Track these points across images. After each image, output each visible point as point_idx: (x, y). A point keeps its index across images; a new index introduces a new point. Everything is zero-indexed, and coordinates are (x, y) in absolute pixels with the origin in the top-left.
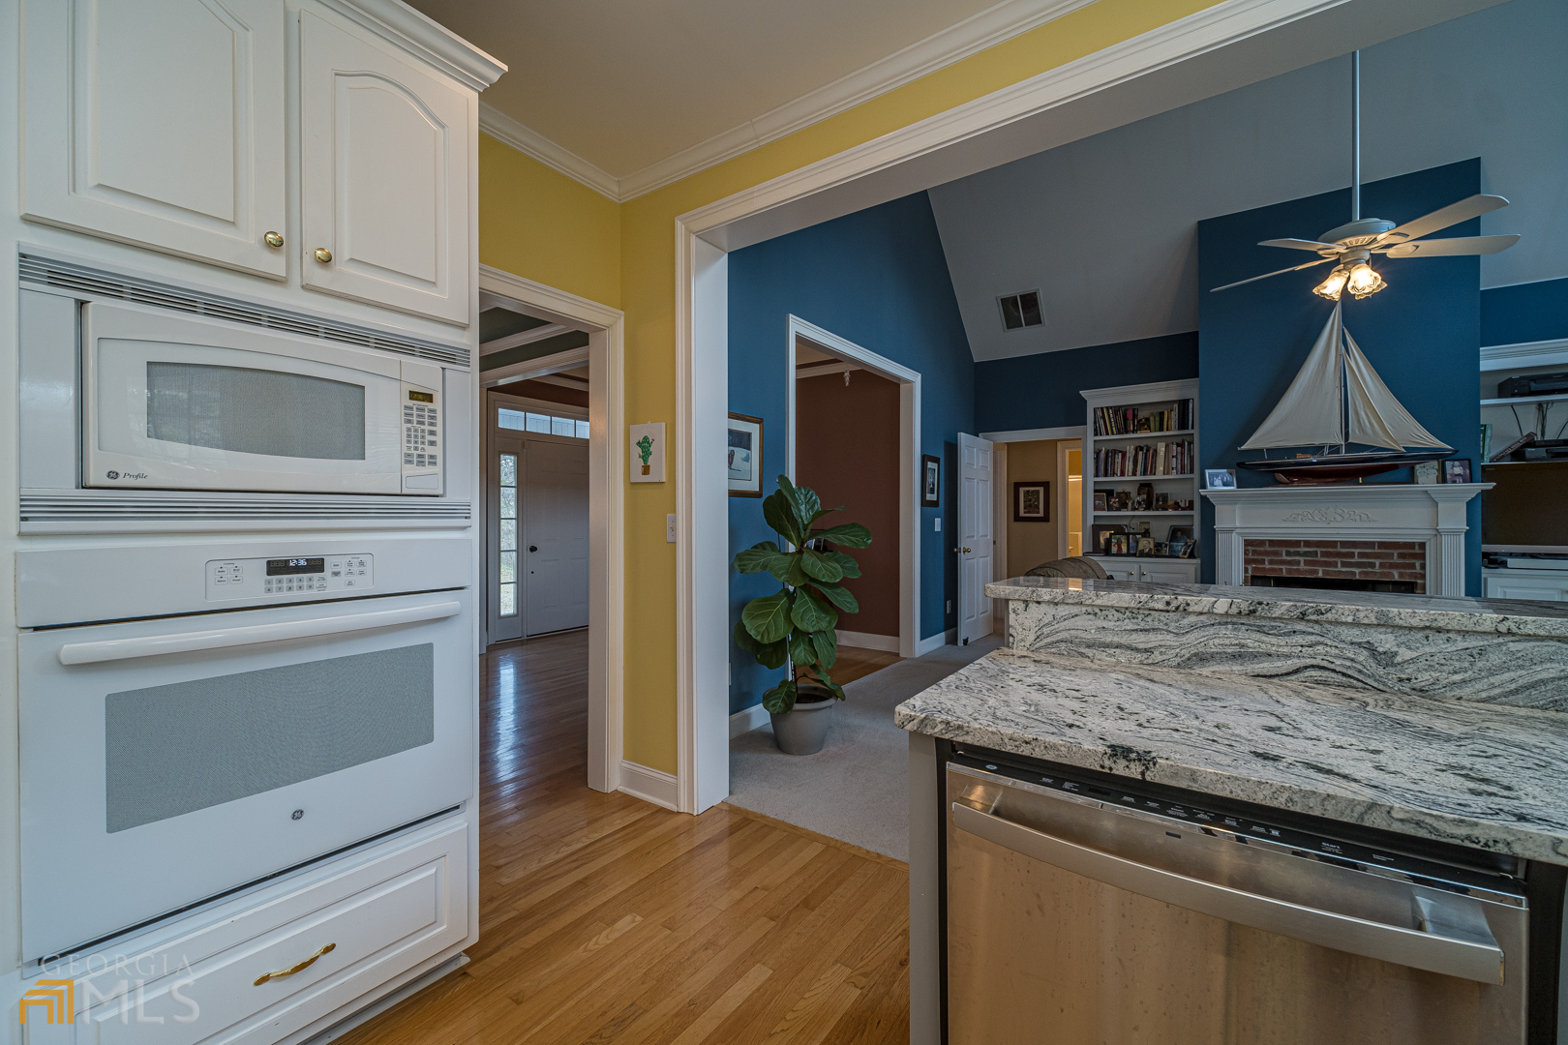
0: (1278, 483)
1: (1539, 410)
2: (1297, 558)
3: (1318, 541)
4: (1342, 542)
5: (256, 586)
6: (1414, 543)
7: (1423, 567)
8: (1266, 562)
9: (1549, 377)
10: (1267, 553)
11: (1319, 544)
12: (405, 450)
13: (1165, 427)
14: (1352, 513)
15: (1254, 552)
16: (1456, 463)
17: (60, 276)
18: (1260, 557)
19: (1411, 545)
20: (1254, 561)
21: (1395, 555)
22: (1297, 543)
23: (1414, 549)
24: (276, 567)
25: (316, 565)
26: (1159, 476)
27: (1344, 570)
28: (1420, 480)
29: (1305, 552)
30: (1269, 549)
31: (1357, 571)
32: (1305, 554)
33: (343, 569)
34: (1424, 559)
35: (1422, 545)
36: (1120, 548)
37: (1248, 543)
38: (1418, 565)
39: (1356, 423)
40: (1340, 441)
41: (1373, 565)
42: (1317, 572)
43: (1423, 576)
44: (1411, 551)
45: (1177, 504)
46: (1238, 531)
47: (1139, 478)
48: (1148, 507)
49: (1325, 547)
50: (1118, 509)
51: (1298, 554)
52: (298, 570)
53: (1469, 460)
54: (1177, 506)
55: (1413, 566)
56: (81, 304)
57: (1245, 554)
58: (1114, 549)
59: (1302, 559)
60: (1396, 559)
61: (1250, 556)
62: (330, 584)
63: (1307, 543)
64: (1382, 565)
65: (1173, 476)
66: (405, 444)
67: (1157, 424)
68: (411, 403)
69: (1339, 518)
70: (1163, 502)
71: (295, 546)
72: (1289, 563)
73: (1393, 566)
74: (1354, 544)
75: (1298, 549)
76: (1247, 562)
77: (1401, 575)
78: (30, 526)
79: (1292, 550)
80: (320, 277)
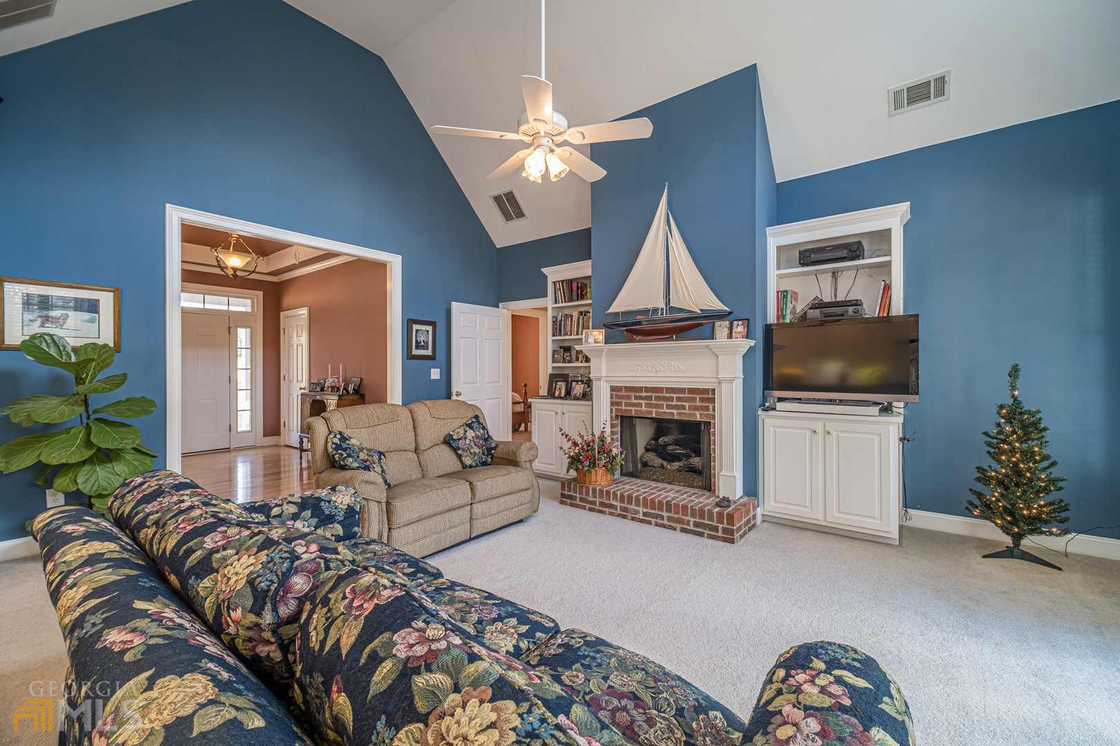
1: (833, 277)
2: (640, 401)
6: (708, 389)
7: (714, 409)
8: (623, 405)
9: (822, 250)
10: (623, 397)
15: (617, 397)
16: (740, 322)
18: (619, 401)
19: (705, 391)
20: (617, 404)
21: (698, 399)
22: (639, 389)
23: (708, 394)
27: (668, 411)
28: (717, 336)
29: (645, 396)
30: (625, 394)
31: (675, 412)
32: (645, 398)
34: (714, 403)
35: (713, 390)
36: (561, 393)
37: (613, 389)
38: (711, 407)
39: (674, 290)
40: (663, 305)
41: (684, 408)
42: (652, 413)
43: (714, 417)
44: (707, 396)
46: (608, 379)
49: (657, 392)
50: (569, 361)
51: (641, 398)
53: (748, 320)
55: (707, 408)
57: (611, 398)
58: (557, 393)
59: (643, 402)
60: (698, 403)
61: (614, 400)
63: (647, 390)
64: (690, 408)
69: (662, 369)
72: (637, 405)
73: (696, 408)
74: (674, 390)
75: (641, 394)
76: (612, 404)
77: (701, 415)
79: (637, 394)
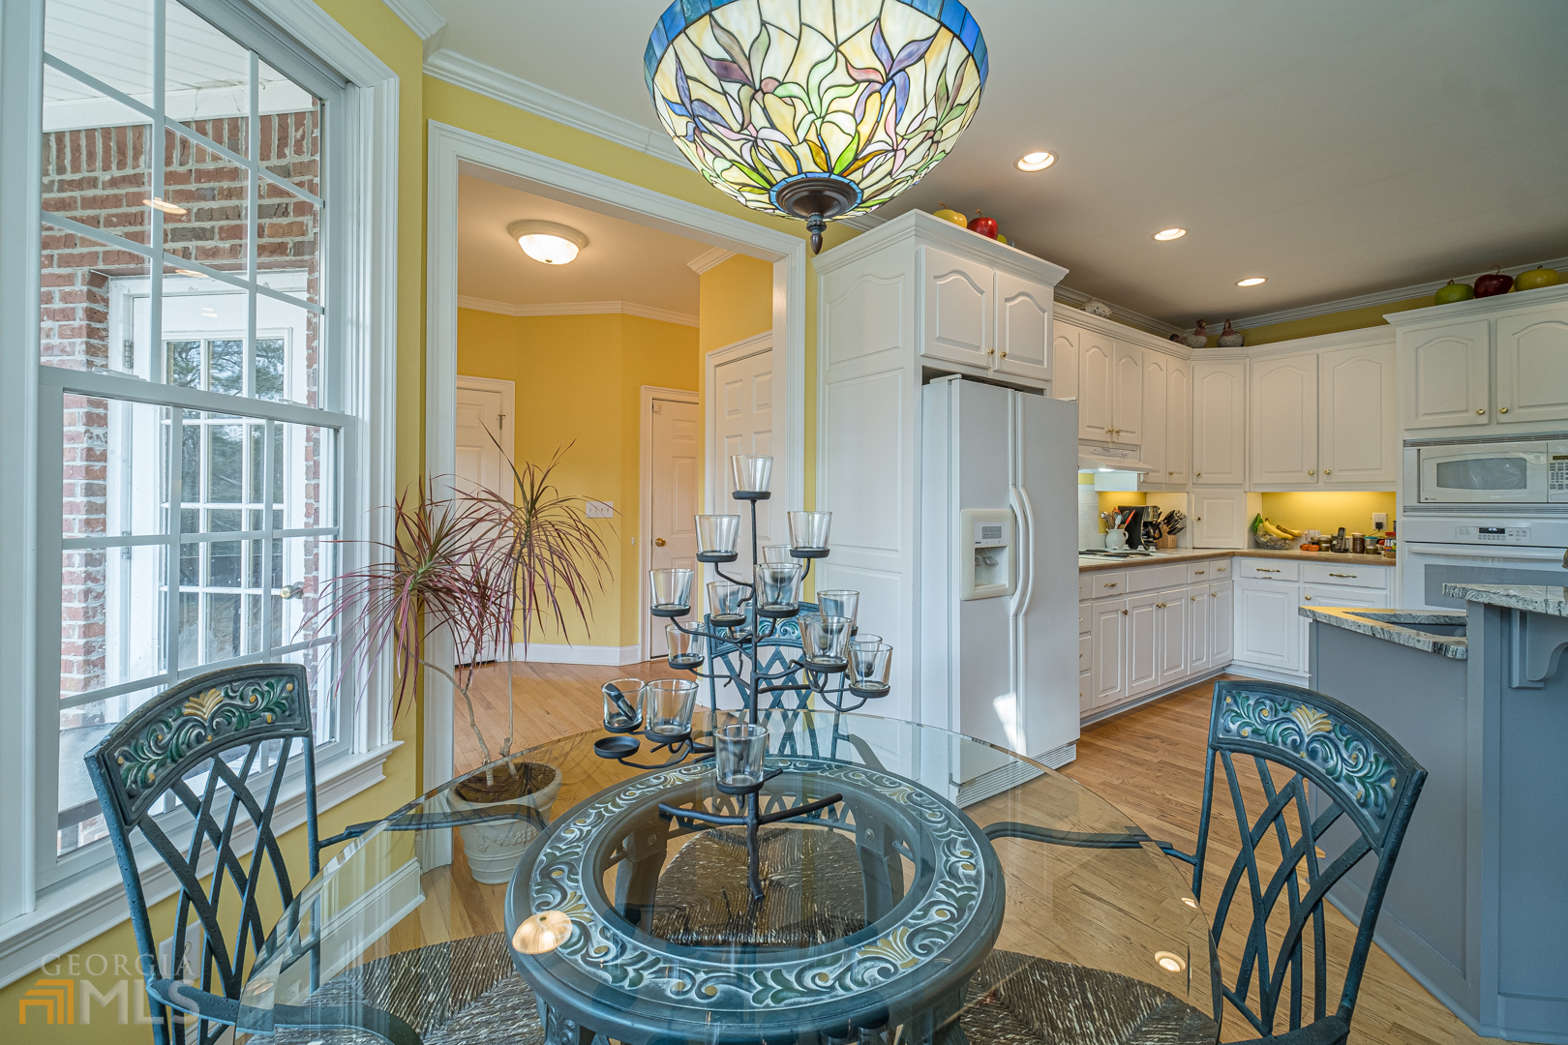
5: (1475, 536)
12: (1550, 483)
17: (1414, 444)
24: (1483, 530)
25: (1501, 531)
33: (1515, 533)
52: (1492, 532)
56: (1419, 450)
62: (1507, 539)
66: (1550, 480)
68: (1554, 461)
71: (1492, 524)
78: (1406, 514)
80: (1504, 418)
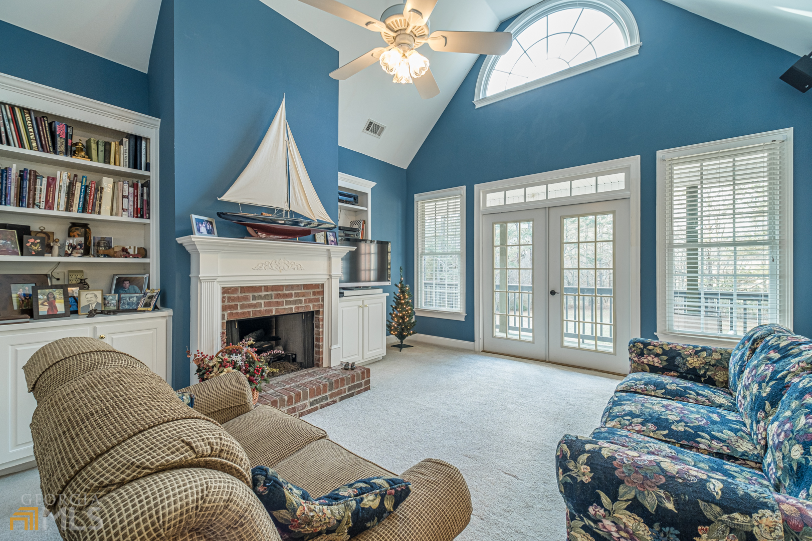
0: (249, 235)
2: (259, 301)
3: (273, 286)
4: (286, 286)
6: (319, 284)
7: (323, 300)
8: (239, 307)
10: (238, 299)
11: (274, 288)
13: (112, 160)
14: (293, 263)
15: (230, 299)
18: (233, 303)
19: (317, 286)
20: (230, 307)
21: (311, 293)
22: (260, 289)
23: (319, 288)
26: (105, 215)
28: (318, 241)
29: (265, 295)
30: (240, 295)
31: (293, 306)
32: (266, 297)
34: (323, 294)
35: (323, 285)
36: (52, 306)
37: (225, 291)
38: (320, 298)
40: (286, 208)
41: (300, 302)
42: (271, 311)
43: (323, 306)
44: (318, 290)
45: (124, 250)
46: (219, 279)
47: (75, 214)
48: (87, 253)
49: (276, 290)
50: (39, 254)
51: (260, 297)
54: (125, 252)
55: (318, 300)
57: (223, 301)
58: (43, 310)
59: (262, 301)
60: (311, 297)
61: (226, 303)
63: (267, 288)
64: (306, 301)
65: (125, 218)
67: (101, 154)
69: (286, 267)
70: (106, 248)
72: (255, 306)
73: (310, 301)
74: (292, 287)
75: (260, 294)
76: (224, 309)
77: (314, 306)
79: (256, 294)
